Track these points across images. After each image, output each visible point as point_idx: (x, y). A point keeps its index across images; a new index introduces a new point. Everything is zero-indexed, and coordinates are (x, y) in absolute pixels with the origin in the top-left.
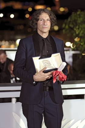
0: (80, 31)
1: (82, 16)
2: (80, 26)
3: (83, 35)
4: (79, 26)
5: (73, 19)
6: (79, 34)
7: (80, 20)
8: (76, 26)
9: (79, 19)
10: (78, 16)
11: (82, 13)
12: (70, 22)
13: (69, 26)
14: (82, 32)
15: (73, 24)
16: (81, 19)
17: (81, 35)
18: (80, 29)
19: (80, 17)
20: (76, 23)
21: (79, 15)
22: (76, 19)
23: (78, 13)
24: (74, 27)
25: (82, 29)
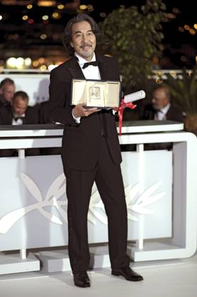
0: (124, 41)
1: (127, 15)
2: (125, 33)
3: (128, 48)
4: (122, 34)
5: (113, 22)
6: (122, 45)
7: (123, 23)
8: (118, 32)
9: (122, 21)
10: (121, 16)
11: (127, 10)
12: (107, 25)
13: (105, 33)
14: (127, 42)
15: (111, 29)
16: (126, 20)
17: (124, 48)
18: (124, 38)
19: (123, 18)
20: (117, 28)
21: (122, 13)
22: (117, 20)
23: (121, 10)
24: (113, 35)
25: (126, 39)
